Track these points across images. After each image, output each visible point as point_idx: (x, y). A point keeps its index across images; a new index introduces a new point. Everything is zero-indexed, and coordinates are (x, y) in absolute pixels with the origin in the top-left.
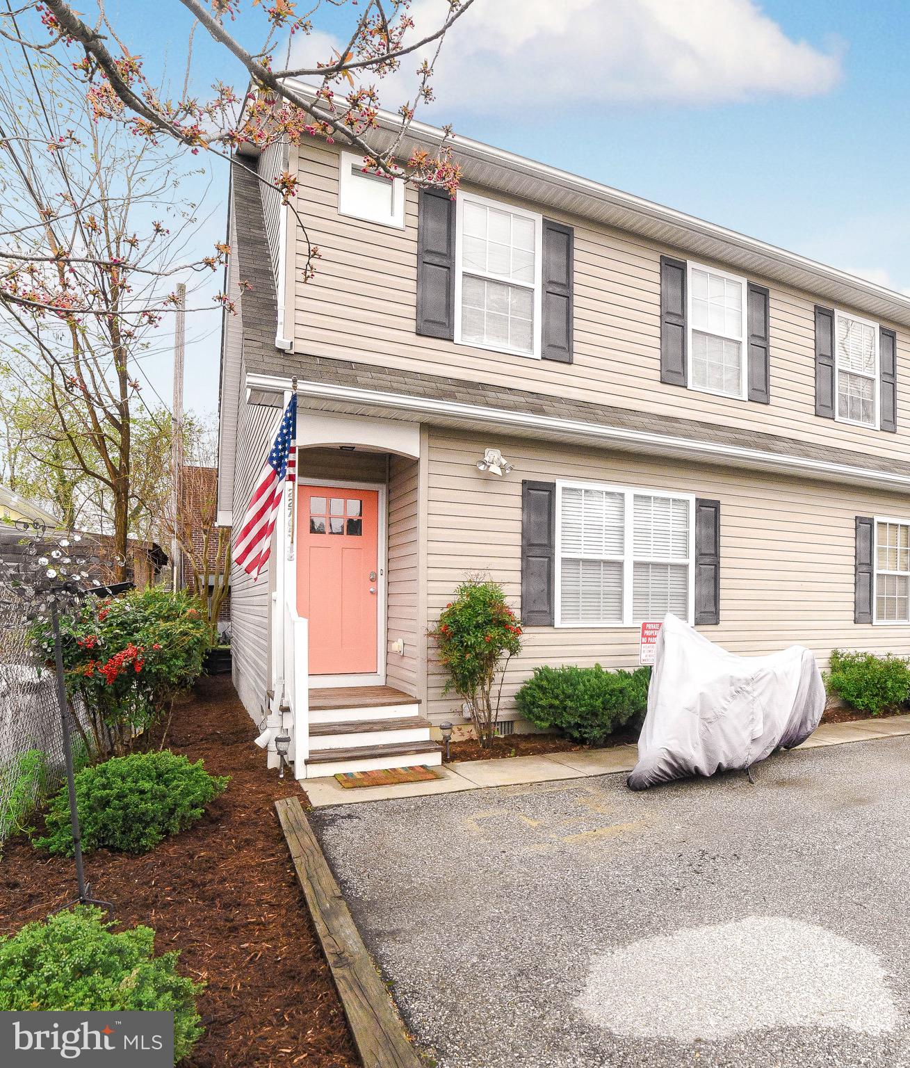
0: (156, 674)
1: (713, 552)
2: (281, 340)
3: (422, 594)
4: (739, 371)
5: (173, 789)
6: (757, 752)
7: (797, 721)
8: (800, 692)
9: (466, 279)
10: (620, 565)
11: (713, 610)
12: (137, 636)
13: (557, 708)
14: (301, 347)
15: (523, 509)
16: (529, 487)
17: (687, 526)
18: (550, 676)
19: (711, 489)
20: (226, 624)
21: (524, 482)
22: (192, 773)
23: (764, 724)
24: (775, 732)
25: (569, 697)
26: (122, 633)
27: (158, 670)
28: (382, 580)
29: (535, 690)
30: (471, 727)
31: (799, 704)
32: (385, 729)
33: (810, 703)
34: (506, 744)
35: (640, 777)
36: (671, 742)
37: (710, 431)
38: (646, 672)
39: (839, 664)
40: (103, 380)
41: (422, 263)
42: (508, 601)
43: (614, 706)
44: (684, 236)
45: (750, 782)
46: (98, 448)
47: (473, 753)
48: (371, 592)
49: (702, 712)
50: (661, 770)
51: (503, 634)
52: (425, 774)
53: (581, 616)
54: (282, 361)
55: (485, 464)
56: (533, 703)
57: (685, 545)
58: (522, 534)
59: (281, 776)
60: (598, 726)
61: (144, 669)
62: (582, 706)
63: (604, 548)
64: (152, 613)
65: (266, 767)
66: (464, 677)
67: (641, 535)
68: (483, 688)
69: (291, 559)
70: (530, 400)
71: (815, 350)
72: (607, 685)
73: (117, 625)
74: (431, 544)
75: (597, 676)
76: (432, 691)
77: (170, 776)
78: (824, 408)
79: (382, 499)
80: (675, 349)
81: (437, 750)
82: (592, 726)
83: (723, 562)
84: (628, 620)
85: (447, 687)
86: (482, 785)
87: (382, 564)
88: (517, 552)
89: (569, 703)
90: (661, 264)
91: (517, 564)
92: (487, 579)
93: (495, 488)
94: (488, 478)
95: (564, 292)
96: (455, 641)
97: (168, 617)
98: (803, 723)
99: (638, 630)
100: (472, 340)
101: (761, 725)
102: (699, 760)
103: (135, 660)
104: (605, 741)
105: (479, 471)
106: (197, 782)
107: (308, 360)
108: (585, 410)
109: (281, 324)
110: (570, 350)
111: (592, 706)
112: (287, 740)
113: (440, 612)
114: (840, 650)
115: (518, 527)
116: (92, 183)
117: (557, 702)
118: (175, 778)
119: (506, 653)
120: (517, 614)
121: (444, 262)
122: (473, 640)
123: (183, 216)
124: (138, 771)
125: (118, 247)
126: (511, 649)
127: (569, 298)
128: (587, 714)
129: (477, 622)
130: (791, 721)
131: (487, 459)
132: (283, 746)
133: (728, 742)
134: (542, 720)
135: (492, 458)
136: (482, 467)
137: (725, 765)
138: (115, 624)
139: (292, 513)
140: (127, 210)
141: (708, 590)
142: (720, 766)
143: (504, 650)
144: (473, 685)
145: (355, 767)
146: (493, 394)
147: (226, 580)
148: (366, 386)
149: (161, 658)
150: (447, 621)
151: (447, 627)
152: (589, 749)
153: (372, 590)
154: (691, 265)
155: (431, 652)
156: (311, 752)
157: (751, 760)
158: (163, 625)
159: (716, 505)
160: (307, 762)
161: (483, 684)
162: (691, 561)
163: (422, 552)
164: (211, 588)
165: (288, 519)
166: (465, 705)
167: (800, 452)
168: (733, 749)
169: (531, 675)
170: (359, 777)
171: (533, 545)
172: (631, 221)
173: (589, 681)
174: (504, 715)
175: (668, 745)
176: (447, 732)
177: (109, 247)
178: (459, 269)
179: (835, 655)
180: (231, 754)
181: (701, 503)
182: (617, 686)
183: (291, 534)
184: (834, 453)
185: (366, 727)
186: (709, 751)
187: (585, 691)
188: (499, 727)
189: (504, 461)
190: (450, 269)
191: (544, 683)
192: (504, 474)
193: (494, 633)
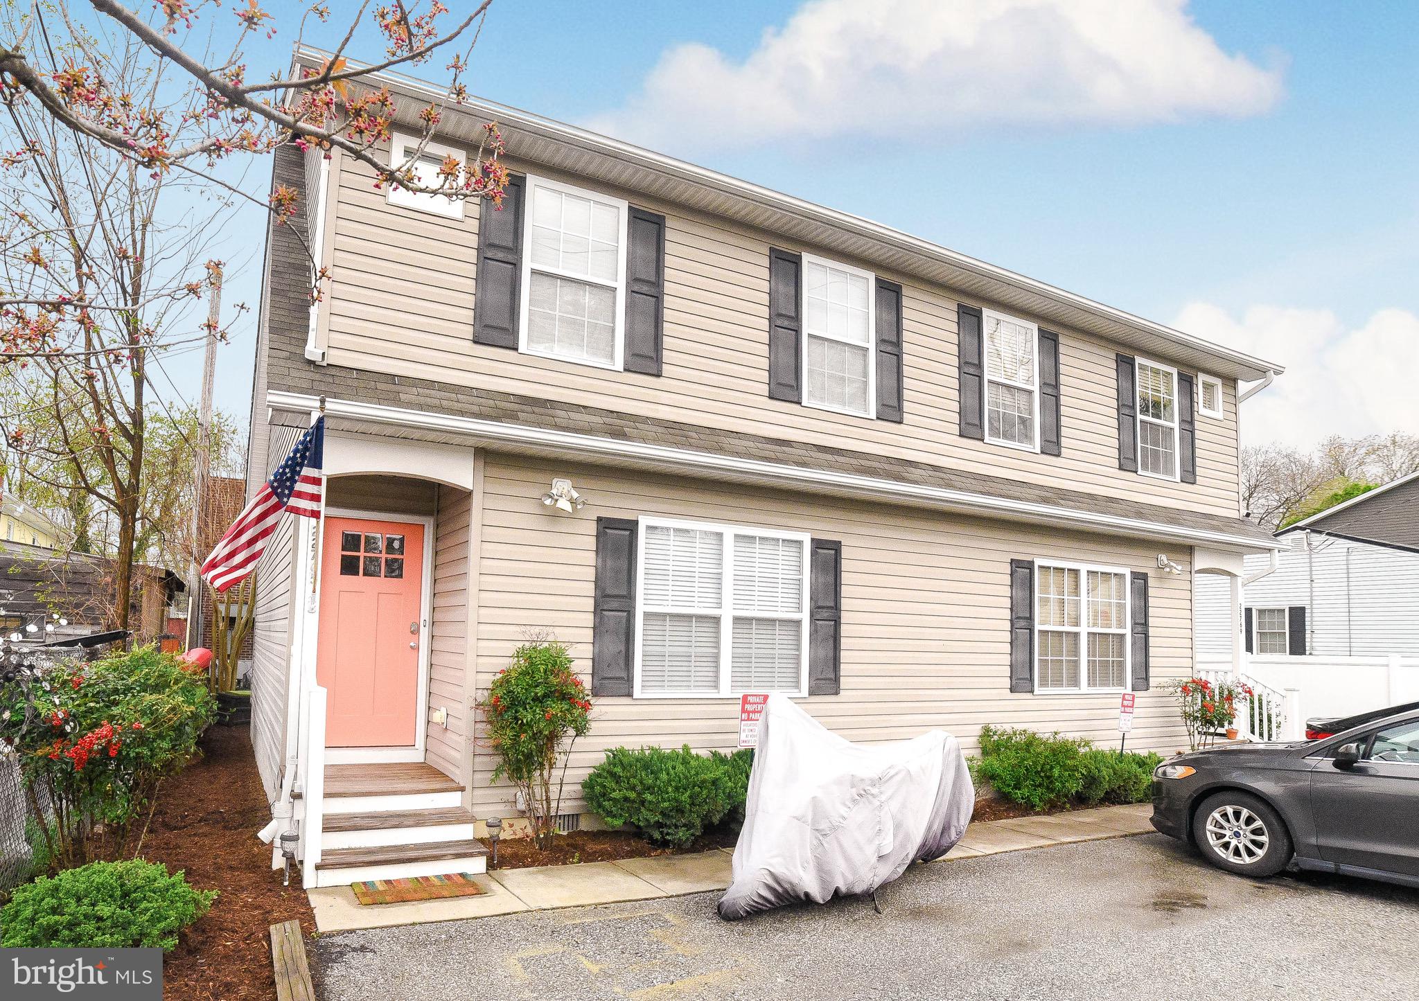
0: (135, 758)
1: (832, 604)
2: (313, 350)
3: (471, 656)
4: (866, 384)
5: (141, 913)
6: (884, 872)
7: (937, 827)
8: (941, 791)
9: (534, 275)
10: (716, 620)
11: (832, 676)
12: (116, 711)
13: (634, 801)
14: (335, 358)
15: (597, 551)
16: (605, 524)
17: (800, 572)
18: (625, 760)
19: (830, 527)
20: (249, 663)
21: (599, 519)
22: (168, 890)
23: (895, 836)
24: (909, 846)
25: (648, 788)
26: (98, 706)
27: (137, 753)
28: (424, 633)
29: (606, 778)
30: (525, 822)
31: (940, 805)
32: (417, 825)
33: (954, 804)
34: (568, 845)
35: (734, 904)
36: (774, 861)
37: (829, 457)
38: (746, 758)
39: (991, 744)
40: (116, 383)
41: (483, 259)
42: (575, 667)
43: (705, 801)
44: (798, 224)
45: (876, 909)
46: (106, 462)
47: (526, 857)
48: (411, 647)
49: (814, 821)
50: (761, 896)
51: (567, 710)
52: (465, 887)
53: (666, 684)
54: (310, 375)
55: (551, 497)
56: (604, 795)
57: (797, 596)
58: (596, 582)
59: (286, 883)
60: (685, 825)
61: (120, 752)
62: (664, 800)
63: (696, 599)
64: (136, 681)
65: (270, 867)
66: (518, 761)
67: (743, 583)
68: (541, 775)
69: (312, 611)
70: (608, 420)
71: (959, 357)
72: (697, 774)
73: (93, 696)
74: (483, 594)
75: (685, 762)
76: (478, 776)
77: (138, 895)
78: (971, 426)
79: (429, 536)
80: (786, 358)
81: (481, 854)
82: (676, 827)
83: (845, 617)
84: (725, 690)
85: (498, 771)
86: (533, 906)
87: (425, 613)
88: (589, 604)
89: (648, 797)
90: (770, 257)
91: (589, 619)
92: (551, 638)
93: (564, 526)
94: (555, 515)
95: (653, 291)
96: (508, 716)
97: (157, 685)
98: (945, 829)
99: (738, 701)
100: (541, 350)
101: (890, 838)
102: (810, 884)
103: (109, 742)
104: (694, 843)
105: (543, 505)
106: (172, 902)
107: (343, 373)
108: (676, 432)
109: (313, 330)
110: (658, 360)
111: (677, 801)
112: (295, 838)
113: (491, 678)
114: (992, 727)
115: (591, 574)
116: (119, 166)
117: (633, 795)
118: (144, 898)
119: (572, 732)
120: (587, 682)
121: (510, 258)
122: (529, 717)
123: (219, 199)
124: (98, 890)
125: (144, 235)
126: (576, 729)
127: (658, 298)
128: (671, 811)
129: (536, 693)
130: (929, 828)
131: (554, 491)
132: (289, 846)
133: (847, 859)
134: (614, 816)
135: (561, 489)
136: (548, 502)
137: (843, 889)
138: (90, 695)
139: (315, 557)
140: (157, 194)
141: (825, 651)
142: (837, 891)
143: (569, 728)
144: (529, 772)
145: (377, 875)
146: (562, 413)
147: (251, 611)
148: (409, 405)
149: (142, 739)
150: (500, 692)
151: (498, 699)
152: (672, 854)
153: (412, 644)
154: (807, 258)
155: (479, 726)
156: (325, 853)
157: (877, 882)
158: (149, 698)
159: (836, 547)
160: (318, 867)
161: (542, 770)
162: (805, 617)
163: (472, 603)
164: (232, 621)
165: (311, 563)
166: (519, 793)
167: (941, 482)
168: (853, 869)
169: (601, 758)
170: (381, 888)
171: (609, 596)
172: (735, 208)
173: (674, 768)
174: (567, 807)
175: (771, 865)
176: (495, 831)
177: (133, 234)
178: (527, 265)
179: (987, 732)
180: (231, 845)
181: (818, 544)
182: (710, 776)
183: (313, 580)
184: (984, 483)
185: (395, 821)
186: (823, 872)
187: (669, 781)
188: (562, 821)
189: (575, 495)
190: (516, 265)
191: (618, 770)
192: (574, 509)
193: (556, 708)
